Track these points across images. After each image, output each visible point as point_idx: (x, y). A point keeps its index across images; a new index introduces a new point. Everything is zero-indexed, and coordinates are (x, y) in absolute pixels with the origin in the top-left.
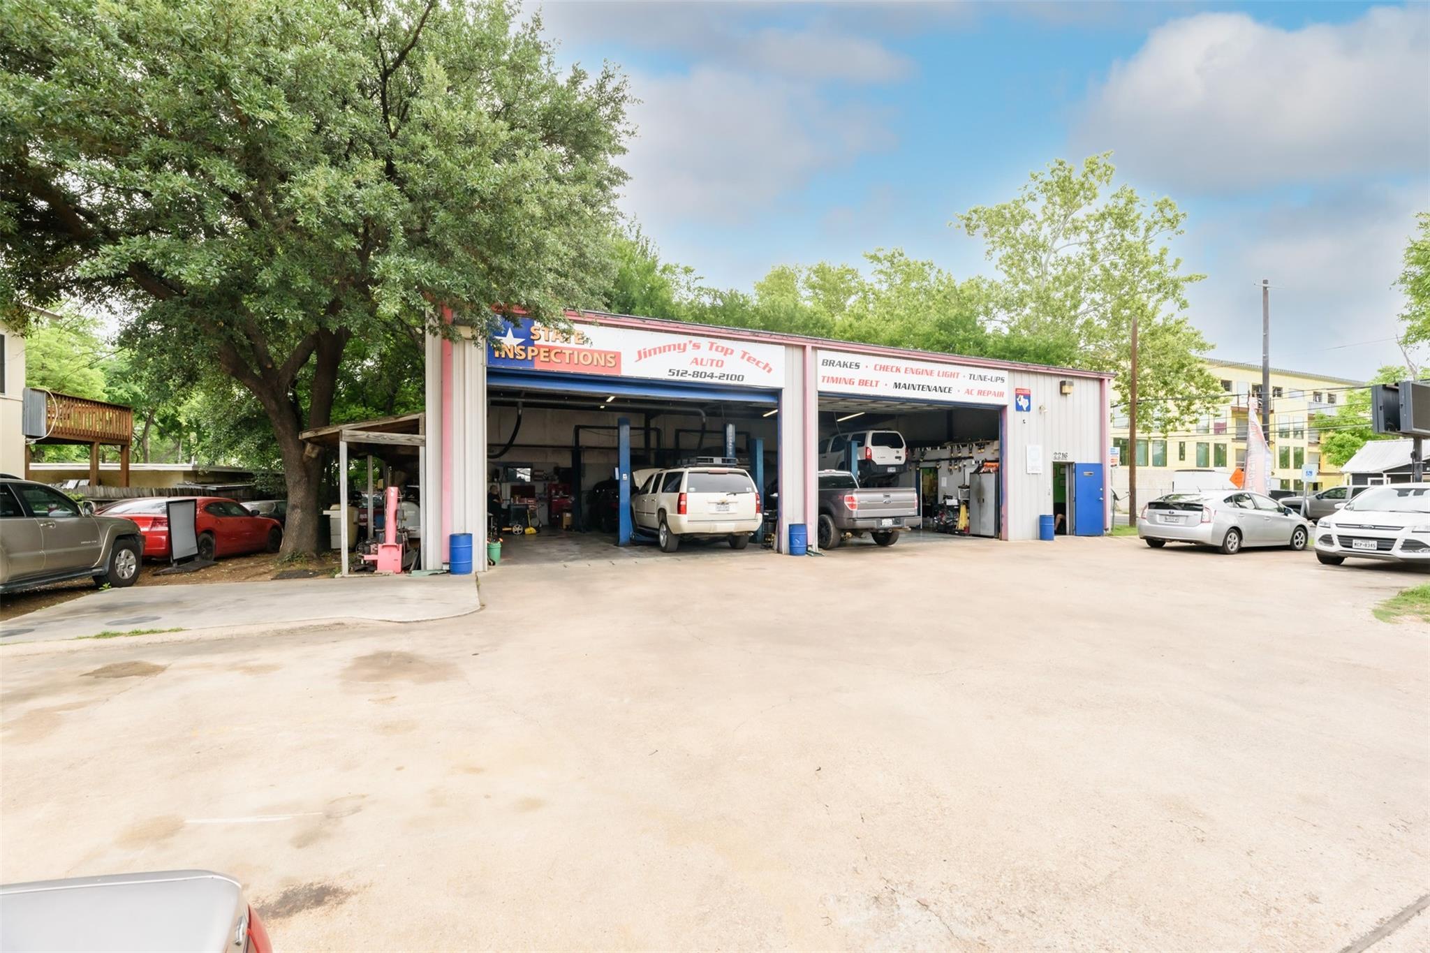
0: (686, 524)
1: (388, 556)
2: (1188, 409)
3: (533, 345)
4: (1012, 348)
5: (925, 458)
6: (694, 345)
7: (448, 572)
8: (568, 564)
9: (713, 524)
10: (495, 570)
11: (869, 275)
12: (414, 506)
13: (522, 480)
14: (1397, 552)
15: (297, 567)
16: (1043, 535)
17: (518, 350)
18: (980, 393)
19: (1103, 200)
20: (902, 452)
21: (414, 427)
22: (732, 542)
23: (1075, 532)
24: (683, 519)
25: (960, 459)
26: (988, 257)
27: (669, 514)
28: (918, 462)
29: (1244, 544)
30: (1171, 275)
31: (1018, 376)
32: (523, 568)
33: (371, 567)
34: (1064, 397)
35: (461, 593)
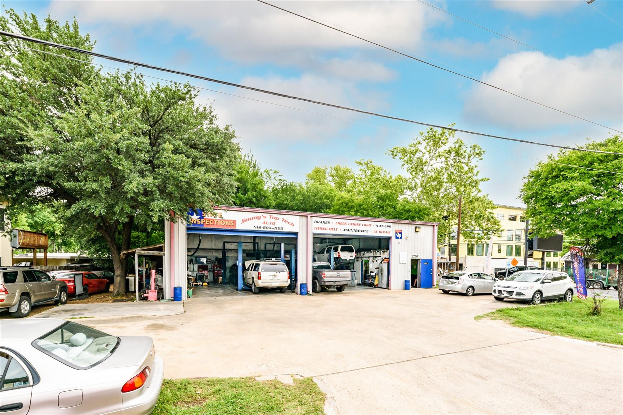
0: (260, 283)
1: (152, 294)
2: (487, 233)
3: (203, 218)
4: (405, 209)
5: (365, 256)
6: (264, 217)
7: (173, 300)
8: (217, 298)
9: (271, 283)
10: (190, 300)
11: (356, 171)
12: (160, 276)
13: (203, 263)
14: (514, 296)
15: (119, 298)
16: (406, 288)
17: (198, 221)
18: (380, 232)
19: (451, 144)
20: (353, 254)
21: (161, 249)
22: (279, 290)
23: (420, 287)
24: (260, 281)
25: (376, 257)
26: (403, 167)
27: (255, 279)
28: (362, 257)
29: (475, 292)
30: (475, 178)
31: (397, 225)
32: (200, 299)
33: (146, 298)
34: (417, 233)
35: (178, 307)
